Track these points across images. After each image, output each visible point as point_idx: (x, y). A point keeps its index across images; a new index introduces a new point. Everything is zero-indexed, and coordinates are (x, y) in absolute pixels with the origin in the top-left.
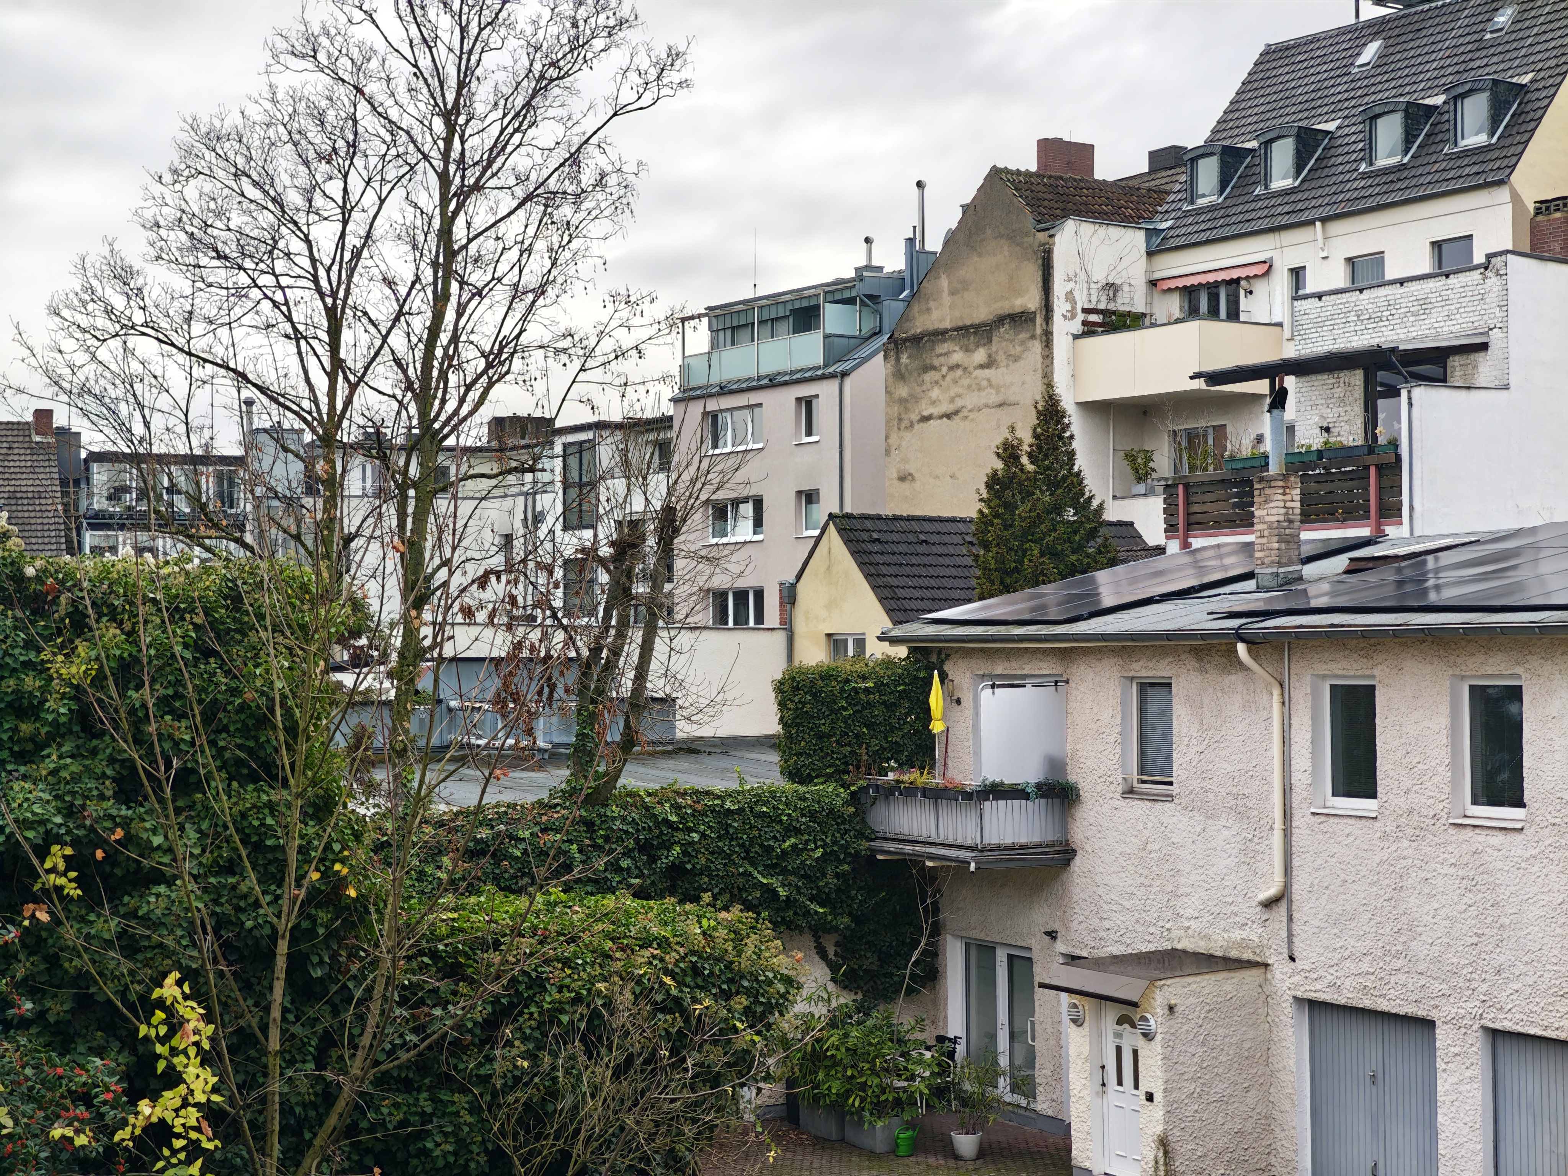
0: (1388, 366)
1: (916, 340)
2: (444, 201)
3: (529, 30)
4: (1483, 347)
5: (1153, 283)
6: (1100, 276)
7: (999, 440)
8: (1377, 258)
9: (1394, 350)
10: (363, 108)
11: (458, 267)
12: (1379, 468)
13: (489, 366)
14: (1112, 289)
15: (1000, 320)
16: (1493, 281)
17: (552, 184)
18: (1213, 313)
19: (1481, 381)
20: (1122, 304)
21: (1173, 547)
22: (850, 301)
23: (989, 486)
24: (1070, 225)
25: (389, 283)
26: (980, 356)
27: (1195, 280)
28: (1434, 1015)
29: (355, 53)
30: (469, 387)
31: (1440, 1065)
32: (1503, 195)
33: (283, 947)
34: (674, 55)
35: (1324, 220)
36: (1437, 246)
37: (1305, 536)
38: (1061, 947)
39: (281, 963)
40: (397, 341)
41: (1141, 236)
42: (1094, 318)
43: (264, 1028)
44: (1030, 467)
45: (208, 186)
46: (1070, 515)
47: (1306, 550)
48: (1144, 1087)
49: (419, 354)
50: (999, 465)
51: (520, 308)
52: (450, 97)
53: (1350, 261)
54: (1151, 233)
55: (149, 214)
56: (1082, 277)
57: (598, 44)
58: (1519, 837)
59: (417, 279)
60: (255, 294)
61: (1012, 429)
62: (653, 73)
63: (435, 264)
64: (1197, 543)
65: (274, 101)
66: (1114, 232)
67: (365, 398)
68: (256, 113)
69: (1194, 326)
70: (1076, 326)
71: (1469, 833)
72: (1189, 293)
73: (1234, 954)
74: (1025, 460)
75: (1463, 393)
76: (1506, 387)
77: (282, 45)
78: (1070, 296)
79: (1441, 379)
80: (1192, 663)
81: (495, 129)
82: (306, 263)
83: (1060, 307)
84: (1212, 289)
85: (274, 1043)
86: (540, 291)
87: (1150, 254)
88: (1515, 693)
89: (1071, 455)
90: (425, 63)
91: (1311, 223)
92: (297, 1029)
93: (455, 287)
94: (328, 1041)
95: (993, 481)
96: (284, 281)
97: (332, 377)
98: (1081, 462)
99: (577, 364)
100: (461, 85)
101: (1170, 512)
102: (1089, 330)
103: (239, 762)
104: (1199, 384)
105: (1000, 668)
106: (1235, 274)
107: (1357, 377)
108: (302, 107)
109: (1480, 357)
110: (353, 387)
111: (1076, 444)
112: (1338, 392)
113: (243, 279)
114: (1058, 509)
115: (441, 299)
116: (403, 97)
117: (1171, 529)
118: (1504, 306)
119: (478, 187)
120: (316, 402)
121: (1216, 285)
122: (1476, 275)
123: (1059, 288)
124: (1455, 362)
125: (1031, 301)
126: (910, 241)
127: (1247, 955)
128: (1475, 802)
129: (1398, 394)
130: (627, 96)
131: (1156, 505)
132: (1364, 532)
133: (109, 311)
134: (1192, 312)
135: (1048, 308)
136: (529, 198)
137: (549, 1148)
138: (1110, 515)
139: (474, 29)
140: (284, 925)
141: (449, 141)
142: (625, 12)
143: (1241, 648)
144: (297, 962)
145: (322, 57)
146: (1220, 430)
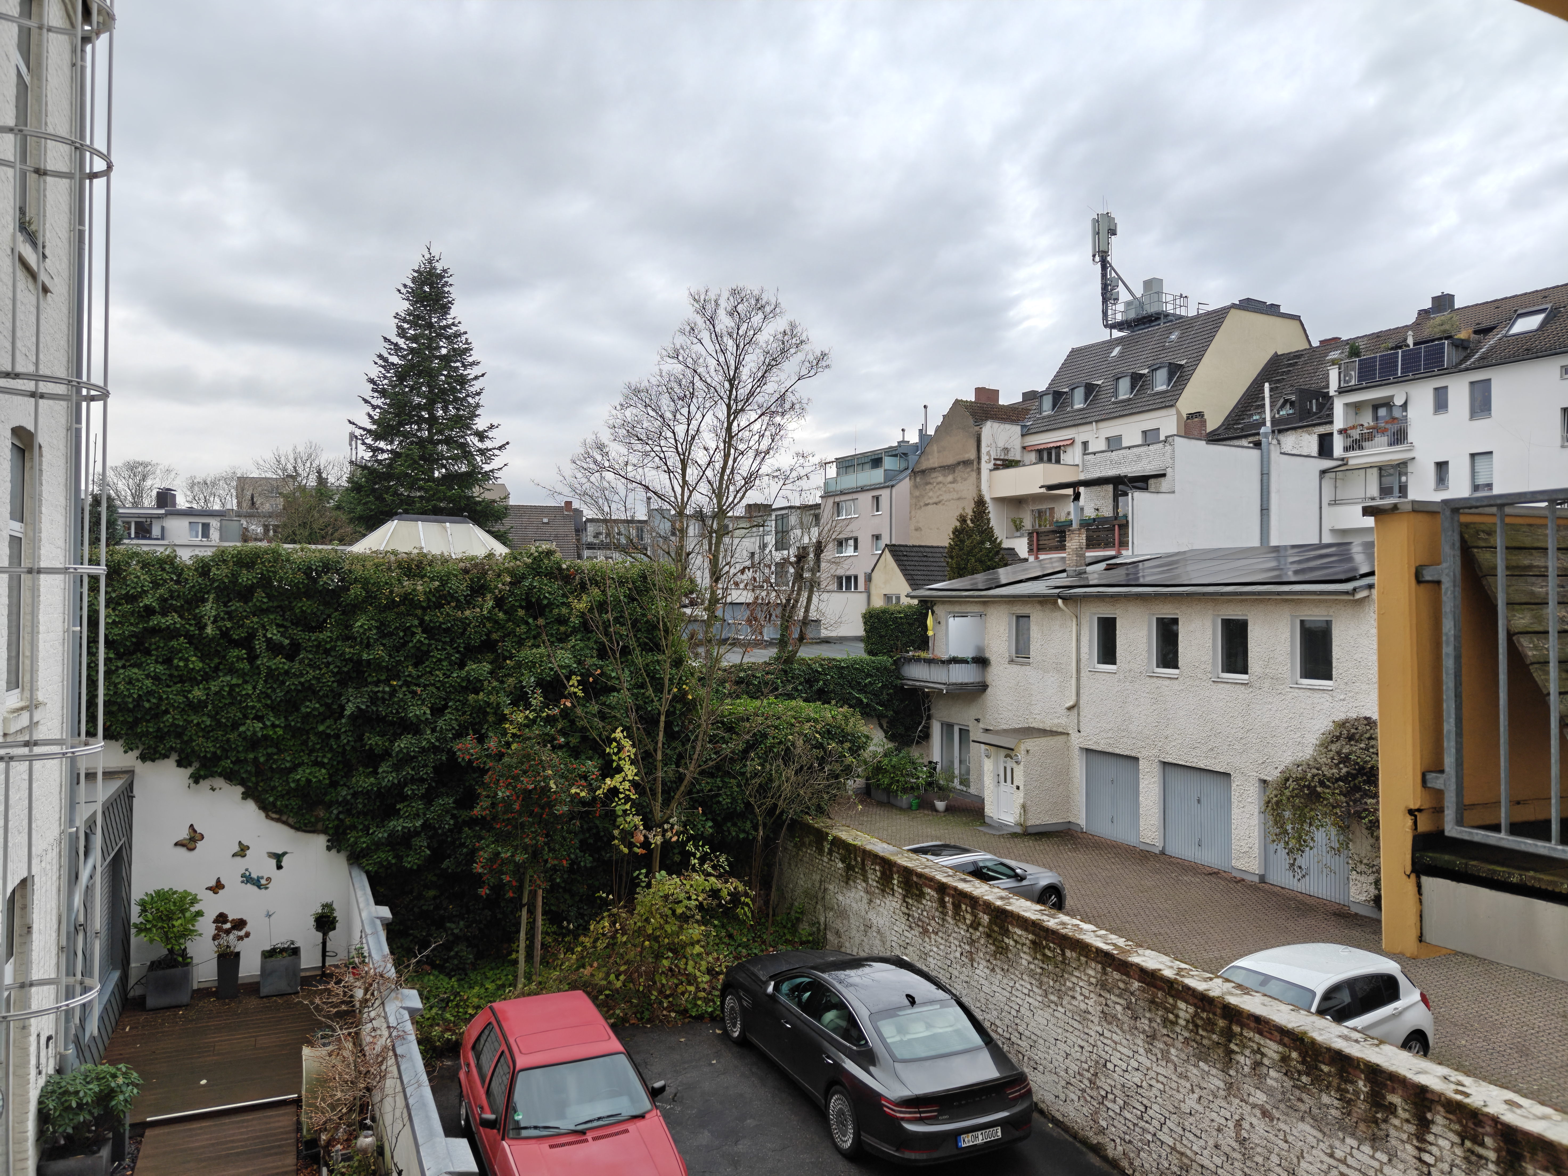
0: (1124, 483)
1: (923, 472)
2: (729, 416)
3: (764, 346)
4: (1164, 475)
5: (1024, 448)
6: (1001, 444)
7: (958, 514)
8: (1119, 438)
9: (1126, 476)
10: (697, 378)
11: (734, 443)
12: (1120, 526)
13: (746, 483)
14: (1006, 450)
15: (959, 463)
16: (1168, 447)
17: (773, 408)
18: (1049, 460)
19: (1163, 489)
20: (1011, 457)
21: (1032, 559)
22: (896, 456)
23: (954, 533)
24: (989, 424)
25: (706, 449)
26: (950, 478)
27: (1042, 447)
28: (1139, 755)
29: (694, 356)
30: (738, 492)
31: (1141, 776)
32: (1173, 411)
33: (663, 718)
34: (824, 355)
35: (1097, 422)
36: (1144, 433)
37: (1088, 554)
38: (981, 725)
39: (662, 724)
40: (709, 473)
41: (1019, 428)
42: (999, 462)
43: (655, 750)
44: (971, 525)
45: (635, 411)
46: (988, 545)
47: (1088, 561)
48: (1016, 783)
49: (718, 478)
50: (958, 524)
51: (759, 459)
52: (732, 373)
53: (1108, 439)
54: (1023, 427)
55: (611, 422)
56: (994, 445)
57: (792, 351)
58: (1176, 682)
59: (717, 447)
60: (653, 454)
61: (964, 509)
62: (815, 363)
63: (725, 442)
64: (1042, 557)
65: (661, 376)
66: (1008, 426)
67: (696, 496)
68: (654, 381)
69: (1041, 466)
70: (991, 466)
71: (1155, 680)
72: (1040, 452)
73: (1054, 729)
74: (969, 522)
75: (1155, 495)
76: (1173, 492)
77: (664, 353)
78: (988, 453)
79: (1146, 489)
80: (1038, 607)
81: (750, 386)
82: (673, 441)
83: (984, 458)
84: (1049, 450)
85: (659, 756)
86: (767, 452)
87: (1023, 435)
88: (1175, 621)
89: (989, 520)
90: (722, 359)
91: (1091, 423)
92: (668, 751)
93: (732, 451)
94: (680, 757)
95: (956, 532)
96: (664, 449)
97: (683, 488)
98: (993, 523)
99: (782, 482)
100: (736, 368)
101: (1030, 544)
102: (996, 467)
103: (646, 644)
104: (1043, 490)
105: (957, 608)
106: (1058, 444)
107: (1110, 488)
108: (672, 378)
109: (1162, 479)
110: (691, 492)
111: (990, 515)
112: (1102, 494)
113: (648, 448)
114: (983, 543)
115: (727, 456)
116: (713, 373)
117: (1031, 551)
118: (1173, 458)
119: (742, 410)
120: (676, 497)
121: (1051, 448)
122: (1161, 445)
123: (984, 449)
124: (1152, 482)
125: (972, 455)
126: (921, 431)
127: (1060, 730)
128: (1158, 666)
129: (1127, 495)
130: (804, 372)
131: (1025, 541)
132: (1112, 553)
133: (595, 462)
134: (1041, 460)
135: (979, 458)
136: (763, 414)
137: (769, 802)
138: (1004, 546)
139: (742, 345)
140: (663, 709)
141: (731, 391)
142: (804, 338)
143: (1060, 601)
144: (668, 725)
145: (680, 358)
146: (1052, 510)
